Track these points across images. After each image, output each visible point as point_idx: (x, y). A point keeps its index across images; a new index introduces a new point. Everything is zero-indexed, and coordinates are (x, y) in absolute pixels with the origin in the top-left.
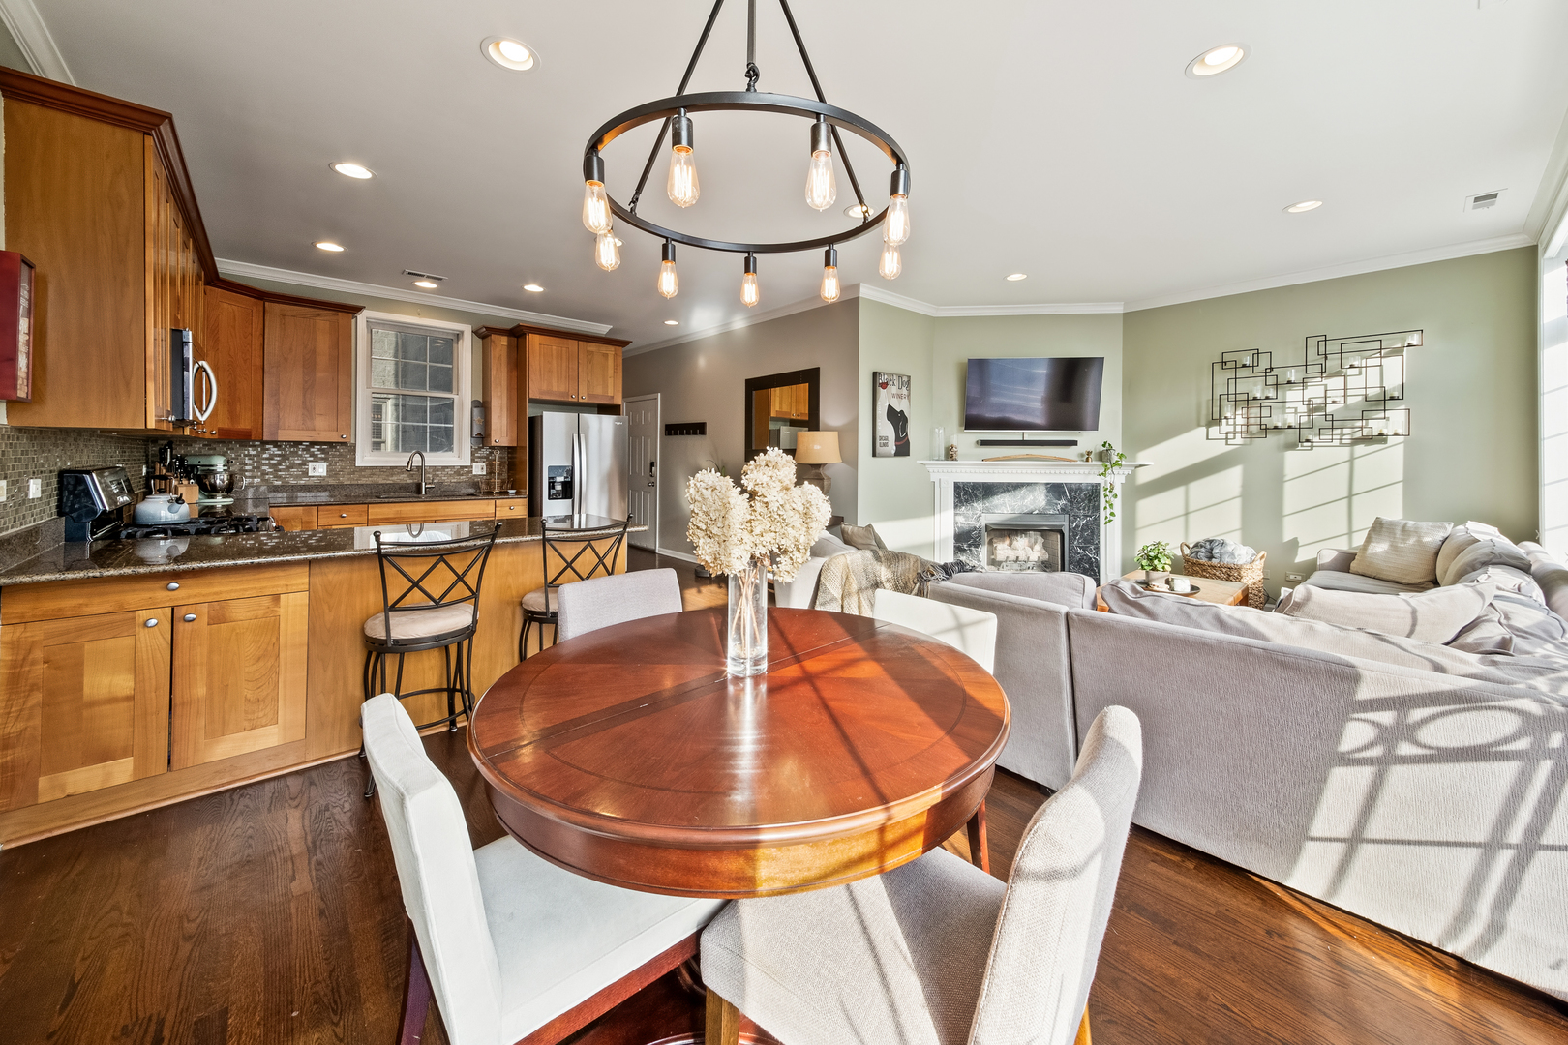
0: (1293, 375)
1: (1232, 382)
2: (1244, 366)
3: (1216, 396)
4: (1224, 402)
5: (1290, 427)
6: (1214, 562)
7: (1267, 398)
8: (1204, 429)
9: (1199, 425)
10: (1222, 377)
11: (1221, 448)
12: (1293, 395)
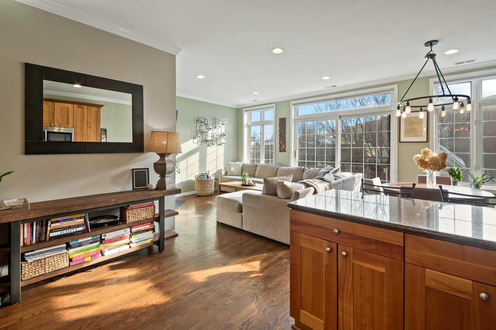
0: (211, 126)
1: (200, 126)
2: (203, 122)
3: (197, 130)
4: (199, 132)
5: (210, 140)
6: (210, 179)
7: (207, 132)
8: (192, 140)
9: (192, 139)
10: (199, 124)
11: (196, 146)
12: (210, 132)
